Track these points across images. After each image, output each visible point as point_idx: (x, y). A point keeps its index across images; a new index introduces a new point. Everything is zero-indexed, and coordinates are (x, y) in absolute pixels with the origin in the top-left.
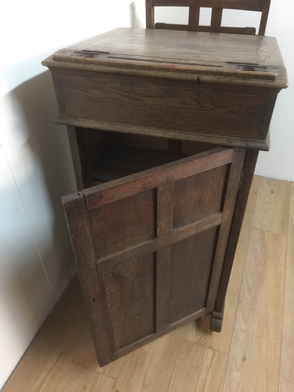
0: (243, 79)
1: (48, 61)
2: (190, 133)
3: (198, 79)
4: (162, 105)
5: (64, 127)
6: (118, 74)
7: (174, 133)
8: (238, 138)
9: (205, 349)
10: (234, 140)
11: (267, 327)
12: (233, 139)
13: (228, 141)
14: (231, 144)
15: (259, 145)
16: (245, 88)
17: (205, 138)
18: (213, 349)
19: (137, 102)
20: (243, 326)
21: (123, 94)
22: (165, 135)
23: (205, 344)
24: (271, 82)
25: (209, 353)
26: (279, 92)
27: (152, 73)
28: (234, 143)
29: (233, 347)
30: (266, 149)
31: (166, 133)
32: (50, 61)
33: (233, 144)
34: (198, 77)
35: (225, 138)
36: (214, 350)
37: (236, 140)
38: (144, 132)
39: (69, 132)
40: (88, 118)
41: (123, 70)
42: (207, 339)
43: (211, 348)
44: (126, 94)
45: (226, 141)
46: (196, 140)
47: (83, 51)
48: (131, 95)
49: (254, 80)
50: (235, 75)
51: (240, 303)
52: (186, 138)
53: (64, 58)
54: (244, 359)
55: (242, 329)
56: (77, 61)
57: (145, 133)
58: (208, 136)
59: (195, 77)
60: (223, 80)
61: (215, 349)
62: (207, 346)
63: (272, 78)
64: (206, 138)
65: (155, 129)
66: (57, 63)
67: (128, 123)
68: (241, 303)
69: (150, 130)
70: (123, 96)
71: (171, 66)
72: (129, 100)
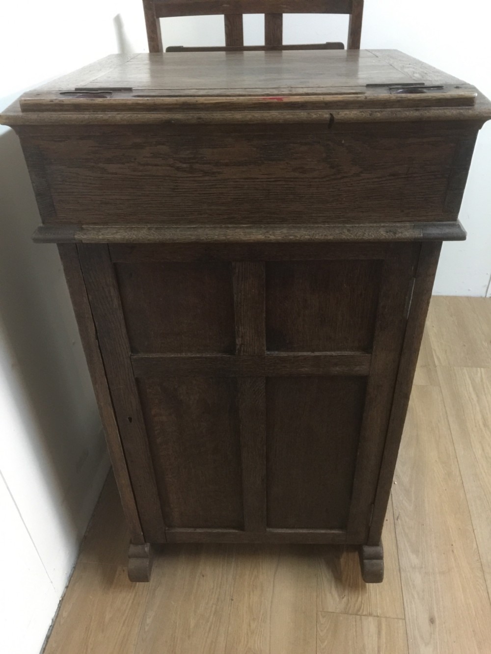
0: (417, 110)
1: (12, 114)
2: (316, 226)
3: (332, 119)
4: (258, 179)
5: (54, 247)
6: (168, 124)
7: (285, 231)
8: (408, 224)
9: (361, 619)
10: (401, 227)
11: (453, 551)
12: (397, 227)
13: (390, 231)
14: (397, 236)
15: (447, 231)
16: (419, 126)
17: (345, 231)
18: (374, 616)
19: (207, 178)
20: (414, 560)
21: (179, 165)
22: (269, 236)
23: (358, 611)
24: (469, 109)
25: (370, 625)
26: (480, 127)
27: (238, 116)
28: (402, 233)
29: (407, 602)
30: (461, 237)
31: (271, 233)
32: (16, 114)
33: (400, 235)
34: (331, 114)
35: (383, 227)
36: (378, 616)
37: (404, 227)
38: (225, 235)
39: (63, 256)
40: (106, 223)
41: (179, 116)
42: (360, 599)
43: (370, 615)
44: (184, 166)
45: (387, 232)
46: (331, 237)
47: (76, 89)
48: (197, 166)
49: (438, 110)
50: (400, 103)
51: (397, 520)
52: (309, 235)
53: (47, 105)
54: (432, 621)
55: (413, 566)
56: (77, 108)
57: (228, 237)
58: (350, 227)
59: (325, 115)
60: (380, 114)
61: (379, 614)
62: (364, 613)
63: (469, 102)
64: (349, 230)
65: (247, 228)
66: (33, 116)
67: (191, 222)
68: (399, 520)
69: (237, 230)
70: (178, 169)
71: (274, 98)
72: (191, 175)
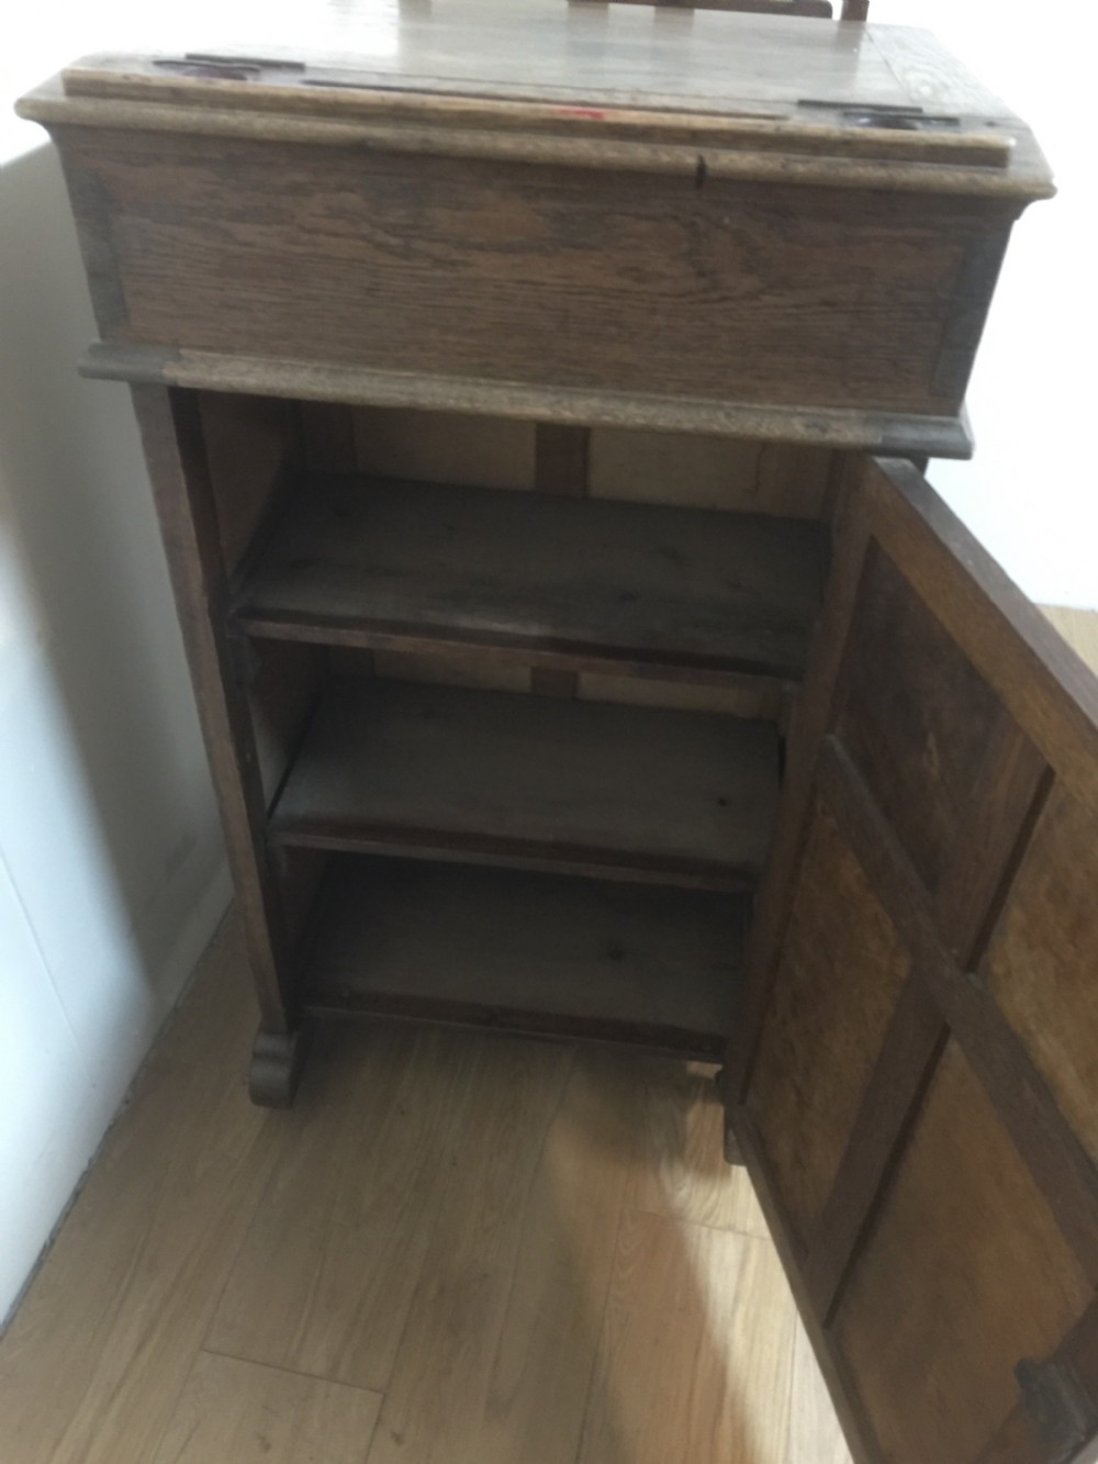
0: (883, 165)
1: (43, 98)
3: (702, 168)
4: (544, 284)
5: (123, 392)
6: (359, 150)
7: (595, 403)
8: (853, 413)
9: (709, 1235)
10: (838, 419)
12: (831, 417)
13: (815, 425)
14: (828, 436)
15: (934, 435)
16: (888, 200)
17: (721, 415)
18: (739, 1233)
19: (439, 273)
21: (381, 237)
22: (561, 410)
23: (707, 1217)
24: (994, 173)
25: (728, 1249)
26: (1017, 215)
27: (507, 144)
28: (838, 431)
30: (962, 452)
31: (566, 403)
32: (52, 99)
33: (834, 435)
34: (701, 159)
35: (801, 414)
36: (745, 1233)
37: (846, 418)
38: (471, 400)
39: (143, 412)
40: (228, 349)
41: (382, 133)
42: (714, 1195)
43: (730, 1228)
44: (394, 241)
45: (807, 426)
46: (687, 426)
47: (190, 57)
48: (418, 244)
49: (926, 168)
50: (848, 146)
52: (644, 417)
53: (119, 85)
56: (177, 96)
57: (477, 405)
58: (732, 409)
59: (688, 157)
60: (804, 167)
61: (748, 1229)
62: (719, 1223)
63: (995, 157)
64: (728, 415)
65: (517, 388)
66: (88, 107)
67: (401, 364)
69: (497, 392)
70: (380, 246)
71: (584, 113)
72: (404, 263)
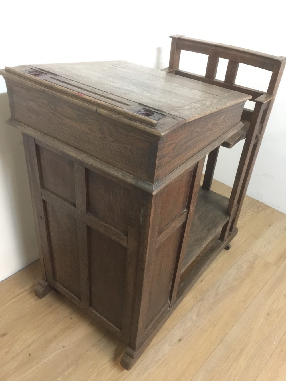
1: (2, 71)
2: (97, 159)
4: (76, 128)
8: (132, 176)
10: (128, 176)
12: (127, 175)
13: (124, 176)
14: (125, 179)
17: (106, 167)
19: (60, 120)
21: (50, 110)
22: (77, 155)
27: (65, 97)
28: (127, 178)
31: (79, 155)
33: (126, 179)
34: (97, 109)
35: (122, 172)
37: (130, 176)
44: (52, 112)
45: (122, 175)
46: (99, 167)
48: (56, 113)
52: (92, 162)
53: (12, 71)
56: (19, 75)
58: (109, 166)
59: (94, 108)
64: (108, 167)
69: (68, 148)
70: (50, 112)
71: (80, 94)
72: (54, 117)
